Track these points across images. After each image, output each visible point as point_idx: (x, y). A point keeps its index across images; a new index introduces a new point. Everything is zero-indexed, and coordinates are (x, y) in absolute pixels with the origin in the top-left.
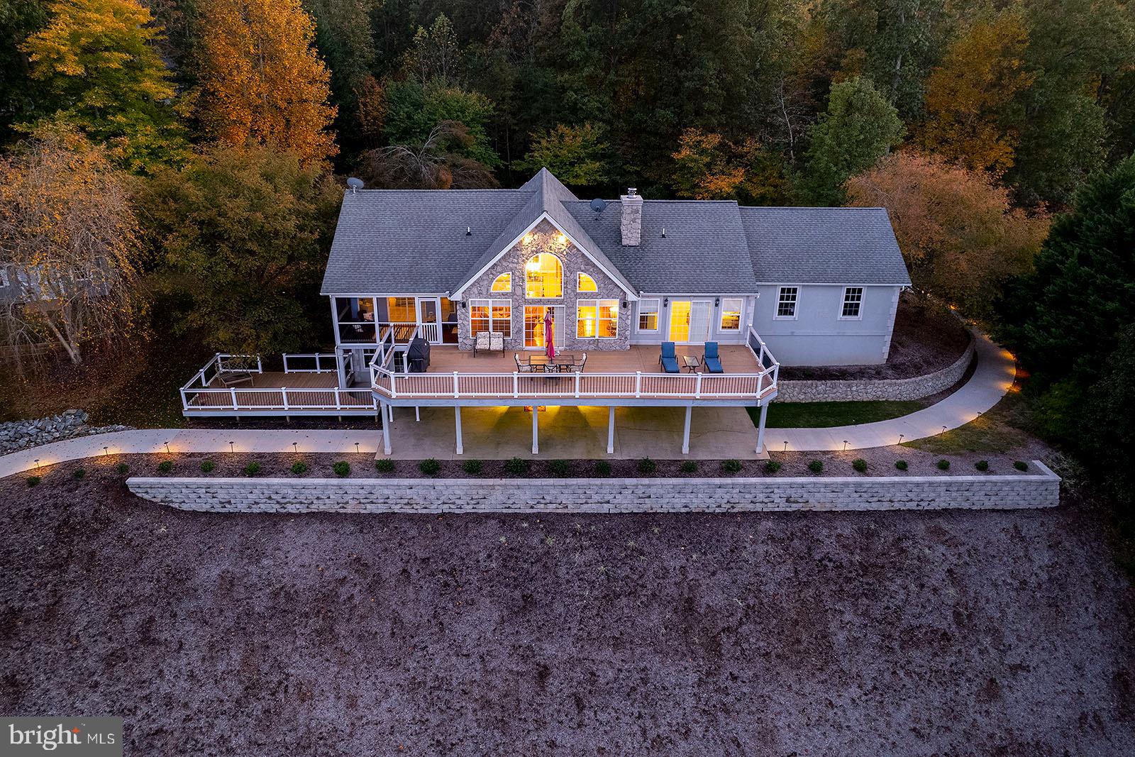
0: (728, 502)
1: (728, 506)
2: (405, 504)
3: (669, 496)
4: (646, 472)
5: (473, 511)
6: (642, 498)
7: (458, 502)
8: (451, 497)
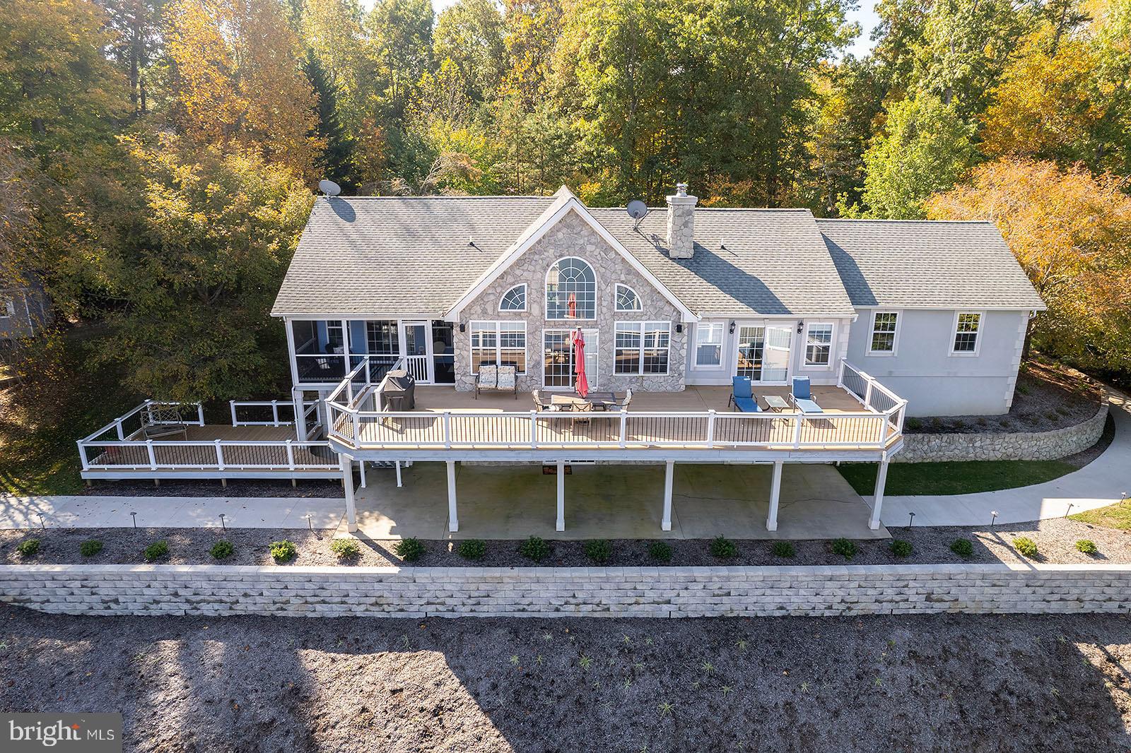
0: (843, 601)
1: (843, 607)
2: (372, 605)
3: (758, 592)
4: (722, 556)
5: (471, 615)
6: (718, 595)
7: (449, 601)
8: (438, 593)
